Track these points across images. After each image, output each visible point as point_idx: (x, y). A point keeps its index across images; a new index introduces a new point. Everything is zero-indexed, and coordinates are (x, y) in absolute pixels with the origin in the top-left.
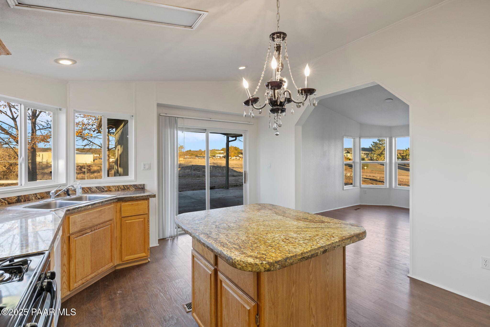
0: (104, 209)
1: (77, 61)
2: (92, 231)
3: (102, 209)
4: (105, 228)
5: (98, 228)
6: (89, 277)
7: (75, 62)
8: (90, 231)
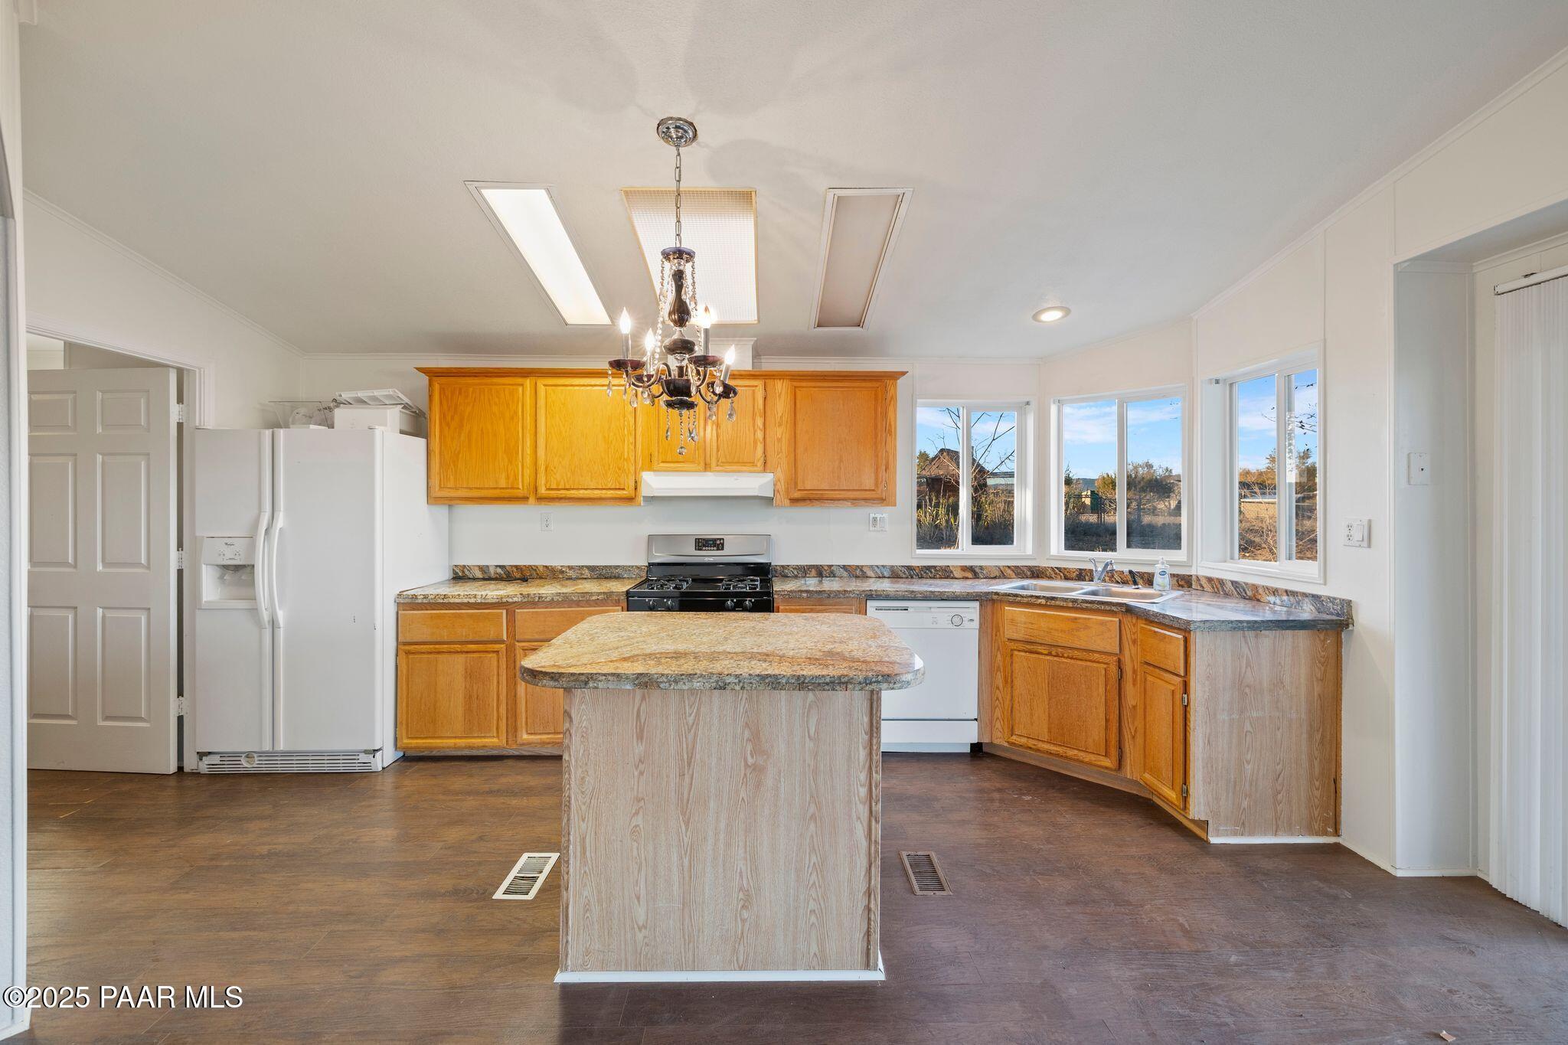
0: (1085, 619)
1: (1070, 308)
2: (1050, 654)
3: (1080, 618)
4: (1089, 663)
5: (1066, 655)
6: (1043, 745)
7: (1067, 311)
8: (1046, 652)
